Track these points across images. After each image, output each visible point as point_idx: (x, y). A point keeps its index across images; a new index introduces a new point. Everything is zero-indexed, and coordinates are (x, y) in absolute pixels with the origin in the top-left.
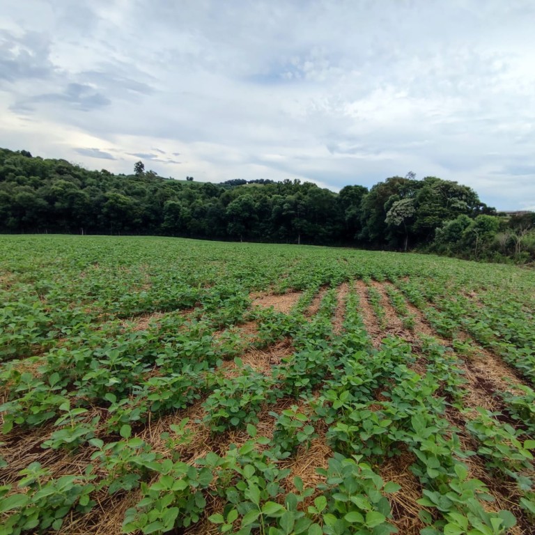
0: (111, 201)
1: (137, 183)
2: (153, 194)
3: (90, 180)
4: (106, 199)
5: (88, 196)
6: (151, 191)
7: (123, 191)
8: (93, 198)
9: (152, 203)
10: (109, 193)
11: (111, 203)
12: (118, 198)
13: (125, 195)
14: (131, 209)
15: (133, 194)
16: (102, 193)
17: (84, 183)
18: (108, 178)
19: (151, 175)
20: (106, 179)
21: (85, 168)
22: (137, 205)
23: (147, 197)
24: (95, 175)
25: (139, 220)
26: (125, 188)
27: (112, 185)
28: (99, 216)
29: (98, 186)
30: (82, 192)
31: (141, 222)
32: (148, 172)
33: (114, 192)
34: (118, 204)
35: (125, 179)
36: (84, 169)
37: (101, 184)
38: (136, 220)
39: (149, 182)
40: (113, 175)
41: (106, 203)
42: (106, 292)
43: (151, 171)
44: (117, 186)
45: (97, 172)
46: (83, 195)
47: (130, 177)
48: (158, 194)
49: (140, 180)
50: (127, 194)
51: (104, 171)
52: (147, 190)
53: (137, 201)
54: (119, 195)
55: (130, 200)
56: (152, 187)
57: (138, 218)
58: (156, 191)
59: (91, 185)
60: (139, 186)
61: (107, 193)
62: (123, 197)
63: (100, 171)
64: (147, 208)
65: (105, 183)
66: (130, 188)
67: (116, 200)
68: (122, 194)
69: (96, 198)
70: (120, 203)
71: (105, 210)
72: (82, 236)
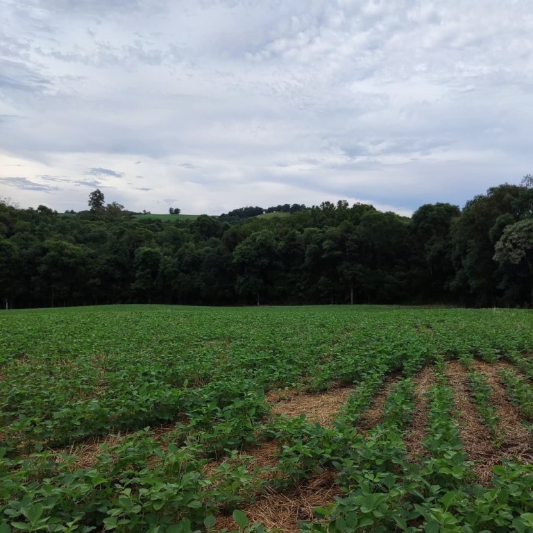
0: (52, 253)
1: (94, 223)
2: (118, 238)
4: (45, 251)
5: (16, 247)
6: (115, 234)
7: (72, 237)
8: (24, 251)
10: (49, 242)
11: (53, 256)
12: (63, 248)
13: (74, 243)
14: (84, 264)
15: (86, 241)
16: (38, 243)
17: (11, 229)
18: (49, 219)
19: (115, 210)
20: (46, 221)
21: (13, 206)
22: (92, 258)
23: (109, 243)
25: (96, 280)
26: (75, 232)
27: (54, 229)
28: (33, 278)
29: (33, 231)
30: (7, 242)
31: (99, 283)
32: (109, 206)
33: (58, 239)
34: (63, 258)
35: (75, 219)
36: (12, 208)
37: (37, 228)
38: (91, 281)
39: (112, 221)
40: (56, 213)
41: (44, 257)
43: (114, 204)
44: (63, 230)
45: (31, 211)
46: (9, 247)
47: (83, 214)
48: (125, 237)
49: (98, 220)
50: (78, 241)
51: (42, 208)
53: (92, 251)
54: (65, 243)
55: (79, 249)
57: (94, 278)
58: (122, 233)
59: (22, 231)
61: (47, 241)
62: (71, 246)
63: (35, 208)
64: (109, 261)
65: (43, 227)
66: (81, 232)
67: (60, 252)
68: (70, 241)
70: (67, 255)
71: (43, 268)
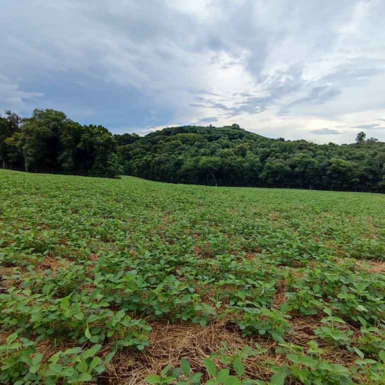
0: (334, 165)
1: (358, 150)
2: (372, 157)
3: (320, 151)
4: (330, 164)
5: (317, 162)
6: (370, 155)
7: (345, 157)
8: (320, 164)
9: (370, 165)
10: (333, 160)
11: (334, 167)
12: (340, 163)
13: (346, 160)
14: (350, 171)
15: (353, 159)
16: (327, 160)
17: (315, 154)
18: (333, 148)
19: (372, 142)
20: (332, 150)
21: (317, 144)
22: (355, 167)
23: (366, 160)
24: (324, 147)
25: (357, 179)
26: (347, 154)
27: (336, 154)
28: (323, 177)
29: (325, 155)
30: (313, 160)
31: (358, 181)
32: (368, 140)
33: (338, 158)
34: (340, 167)
35: (347, 148)
36: (316, 144)
37: (327, 153)
38: (354, 180)
39: (369, 148)
40: (337, 146)
41: (330, 167)
42: (339, 234)
43: (371, 139)
44: (340, 154)
45: (325, 145)
46: (314, 162)
47: (352, 146)
48: (376, 157)
49: (360, 147)
50: (348, 159)
51: (331, 144)
52: (367, 155)
53: (355, 164)
54: (341, 160)
55: (349, 164)
56: (372, 152)
57: (356, 178)
58: (376, 154)
59: (320, 155)
60: (358, 152)
61: (332, 159)
62: (344, 161)
63: (327, 144)
64: (365, 169)
65: (330, 153)
66: (350, 155)
67: (338, 165)
68: (344, 159)
69: (323, 164)
70: (341, 166)
71: (329, 172)
72: (310, 190)
